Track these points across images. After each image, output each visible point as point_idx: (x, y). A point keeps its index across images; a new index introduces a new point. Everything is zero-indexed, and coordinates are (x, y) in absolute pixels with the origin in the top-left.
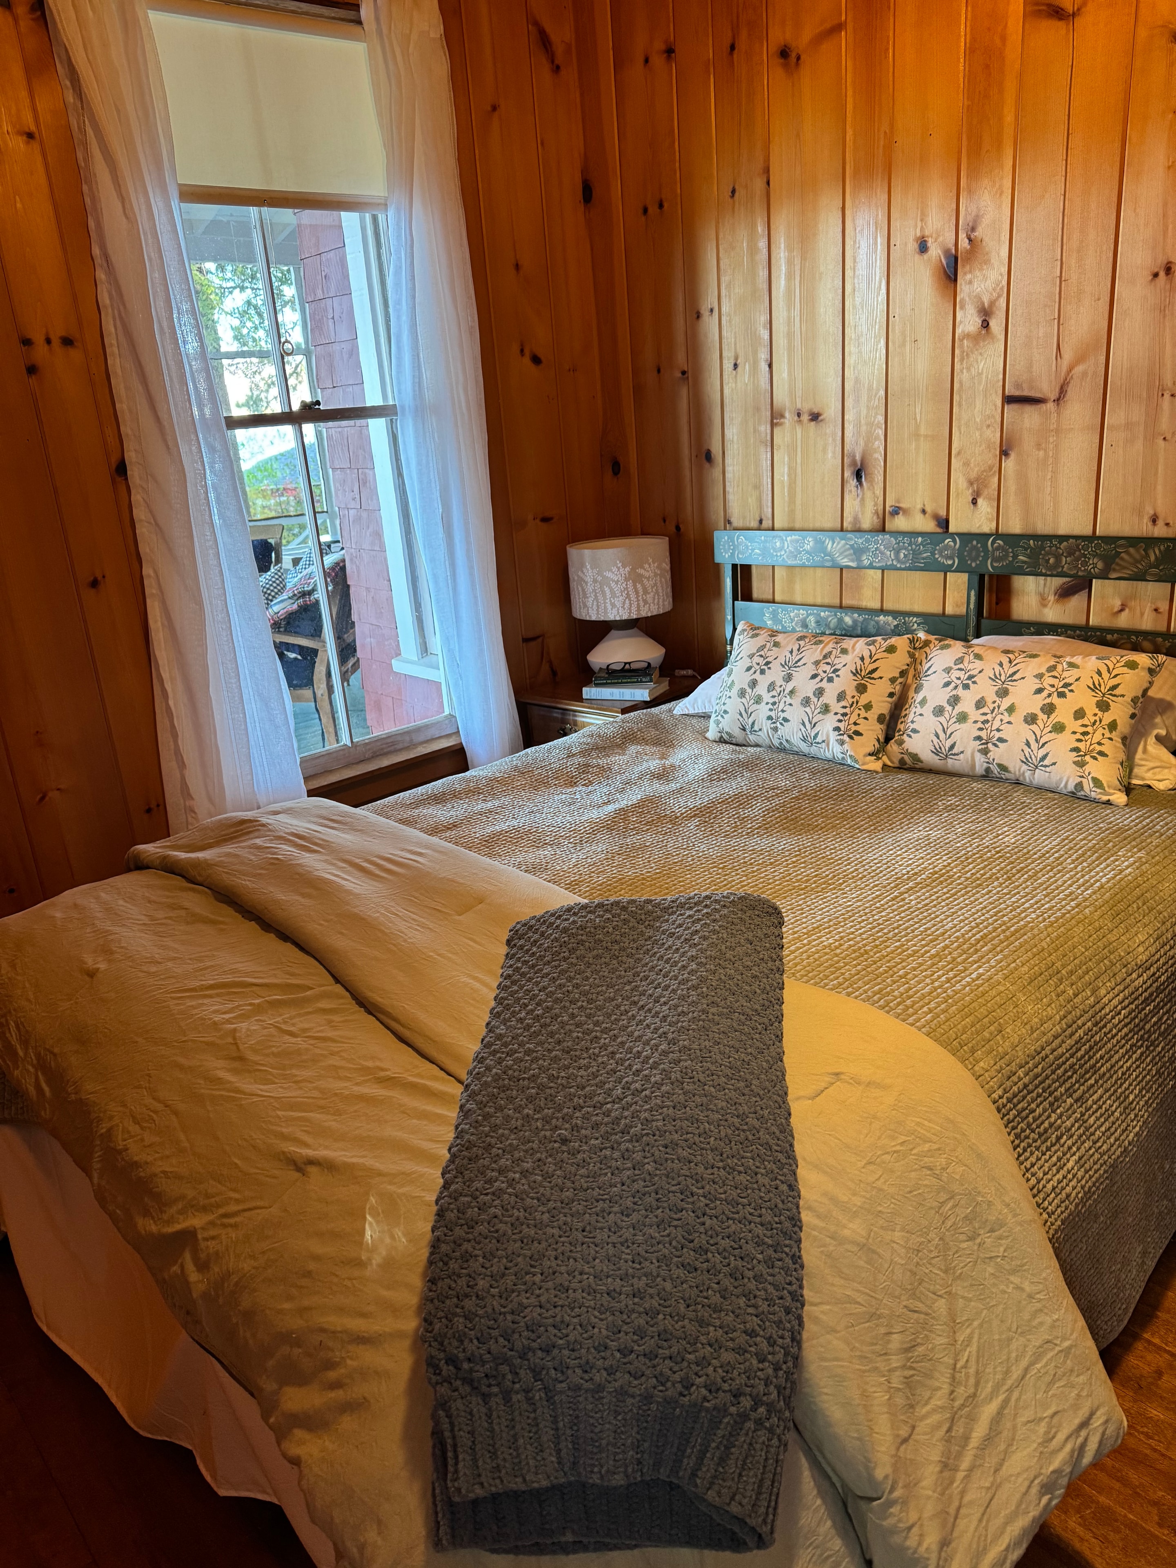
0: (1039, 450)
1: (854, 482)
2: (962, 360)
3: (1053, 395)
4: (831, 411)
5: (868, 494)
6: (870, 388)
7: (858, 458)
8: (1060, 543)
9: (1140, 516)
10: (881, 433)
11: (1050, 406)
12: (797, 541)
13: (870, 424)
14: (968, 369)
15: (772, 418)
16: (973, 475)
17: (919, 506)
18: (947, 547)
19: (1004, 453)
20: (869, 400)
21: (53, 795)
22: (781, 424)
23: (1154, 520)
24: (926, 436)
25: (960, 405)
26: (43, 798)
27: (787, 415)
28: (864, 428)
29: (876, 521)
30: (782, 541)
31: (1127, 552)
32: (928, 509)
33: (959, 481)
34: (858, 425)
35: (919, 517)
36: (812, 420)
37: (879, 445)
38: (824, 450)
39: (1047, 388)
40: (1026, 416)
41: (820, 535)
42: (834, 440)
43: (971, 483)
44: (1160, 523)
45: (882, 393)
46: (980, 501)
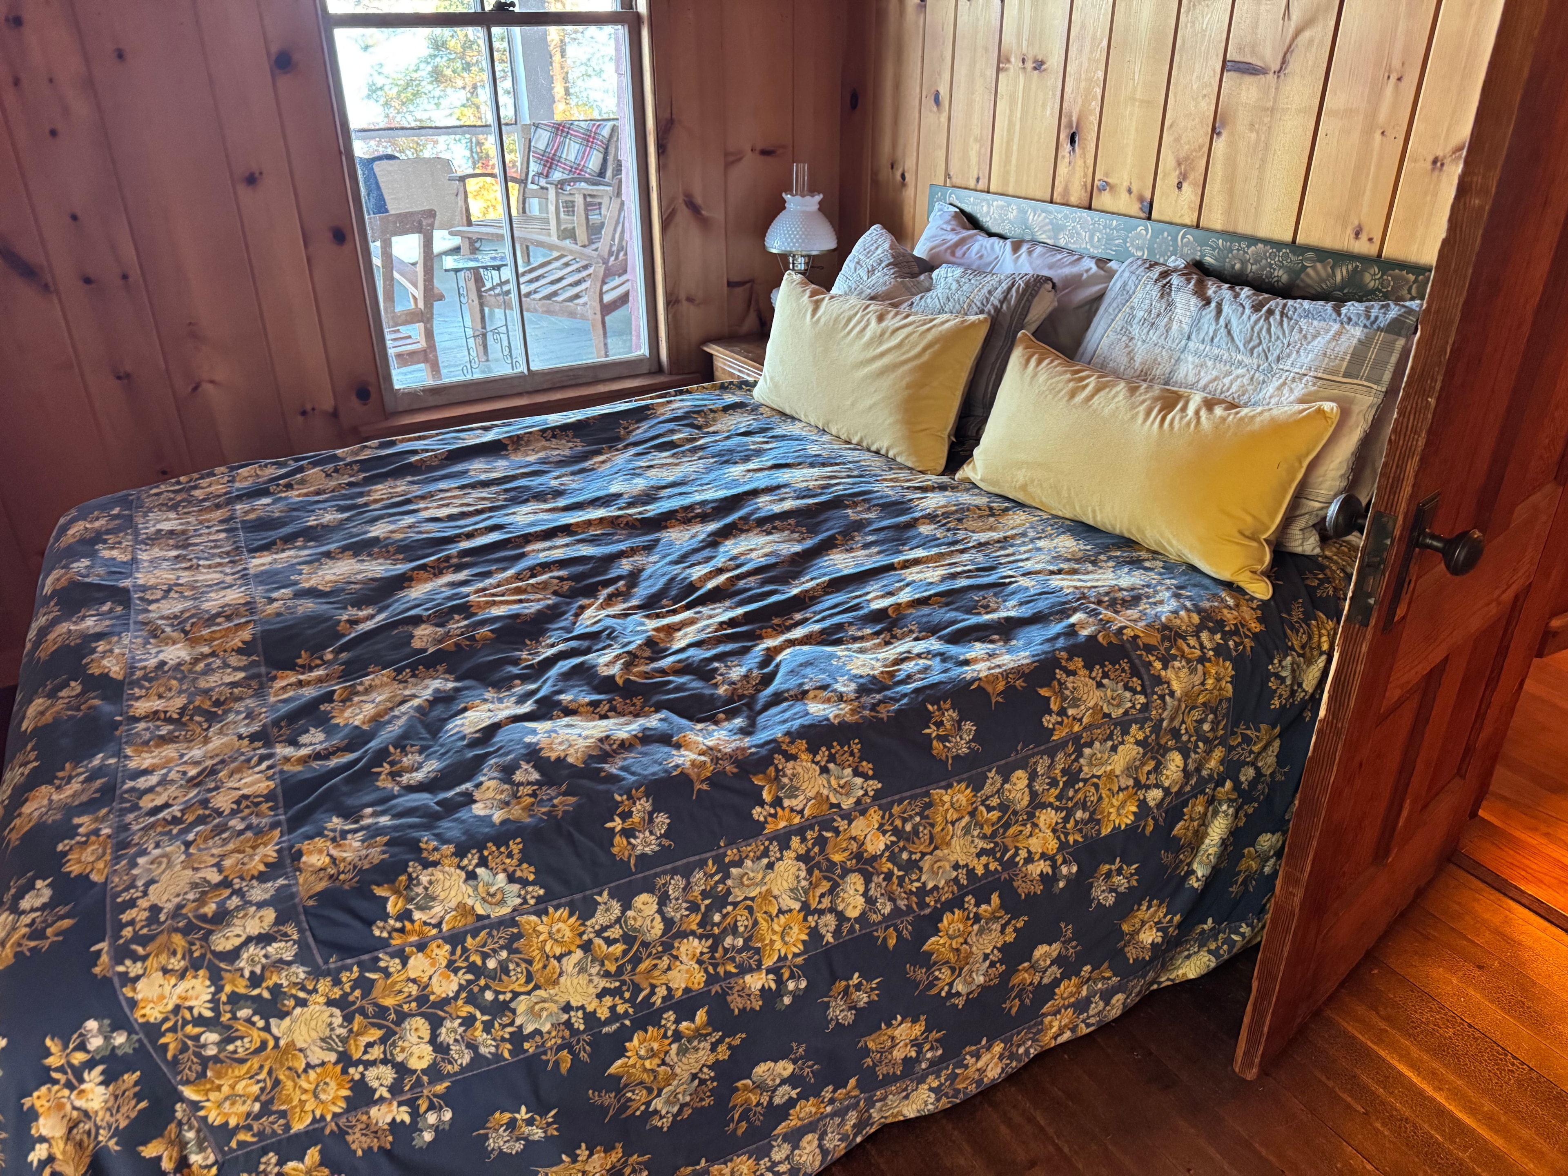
0: (1251, 130)
1: (1068, 147)
2: (1188, 12)
3: (1276, 66)
4: (1055, 61)
5: (1080, 162)
6: (1094, 38)
7: (1074, 119)
8: (1248, 247)
9: (1344, 226)
10: (1099, 91)
11: (1270, 76)
12: (1002, 207)
13: (1090, 80)
14: (1193, 23)
15: (999, 62)
16: (1182, 154)
17: (1126, 184)
18: (1139, 235)
19: (1215, 131)
20: (1091, 52)
21: (207, 387)
22: (1006, 70)
23: (1357, 234)
24: (1142, 101)
25: (1179, 68)
26: (196, 389)
27: (1013, 59)
28: (1083, 84)
29: (1085, 196)
30: (989, 206)
31: (1314, 268)
32: (1134, 189)
33: (1168, 160)
34: (1078, 80)
35: (1124, 195)
36: (1035, 69)
37: (1095, 105)
38: (1044, 106)
39: (1270, 56)
40: (1244, 87)
41: (1024, 203)
42: (1054, 95)
43: (1179, 164)
44: (1364, 237)
45: (1105, 43)
46: (1185, 186)
